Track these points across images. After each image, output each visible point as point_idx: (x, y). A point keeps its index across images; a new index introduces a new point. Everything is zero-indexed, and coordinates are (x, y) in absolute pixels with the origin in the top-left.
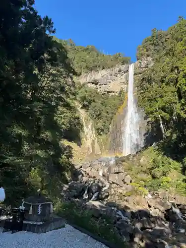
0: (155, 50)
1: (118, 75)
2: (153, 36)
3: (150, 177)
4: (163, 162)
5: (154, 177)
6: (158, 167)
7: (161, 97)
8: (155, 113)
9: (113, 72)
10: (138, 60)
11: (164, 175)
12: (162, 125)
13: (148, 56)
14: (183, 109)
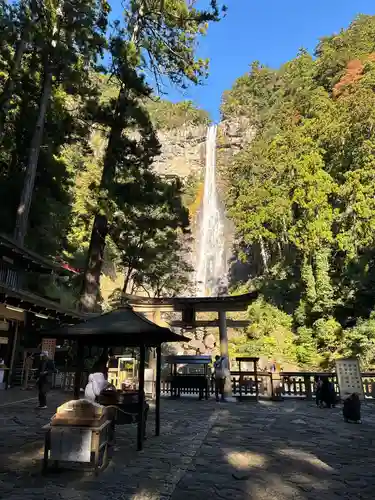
0: (254, 104)
1: (187, 145)
2: (253, 77)
3: (243, 337)
4: (264, 314)
5: (250, 337)
6: (258, 322)
7: (265, 204)
8: (254, 231)
9: (178, 138)
10: (224, 118)
11: (266, 334)
12: (263, 251)
13: (242, 114)
14: (299, 236)
